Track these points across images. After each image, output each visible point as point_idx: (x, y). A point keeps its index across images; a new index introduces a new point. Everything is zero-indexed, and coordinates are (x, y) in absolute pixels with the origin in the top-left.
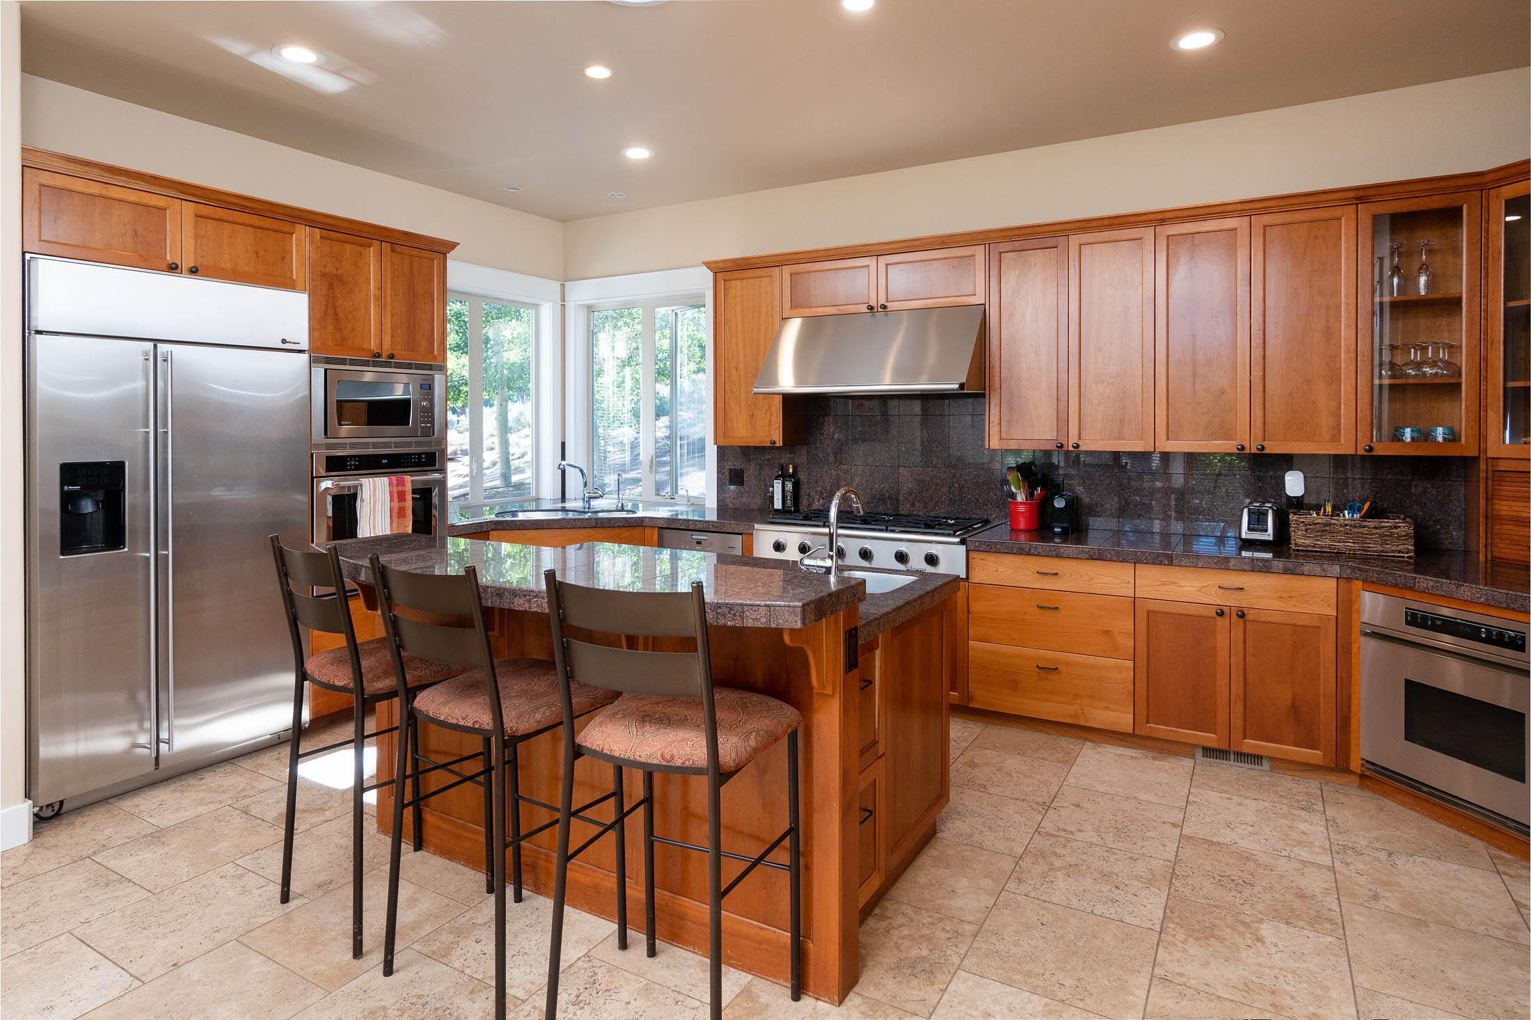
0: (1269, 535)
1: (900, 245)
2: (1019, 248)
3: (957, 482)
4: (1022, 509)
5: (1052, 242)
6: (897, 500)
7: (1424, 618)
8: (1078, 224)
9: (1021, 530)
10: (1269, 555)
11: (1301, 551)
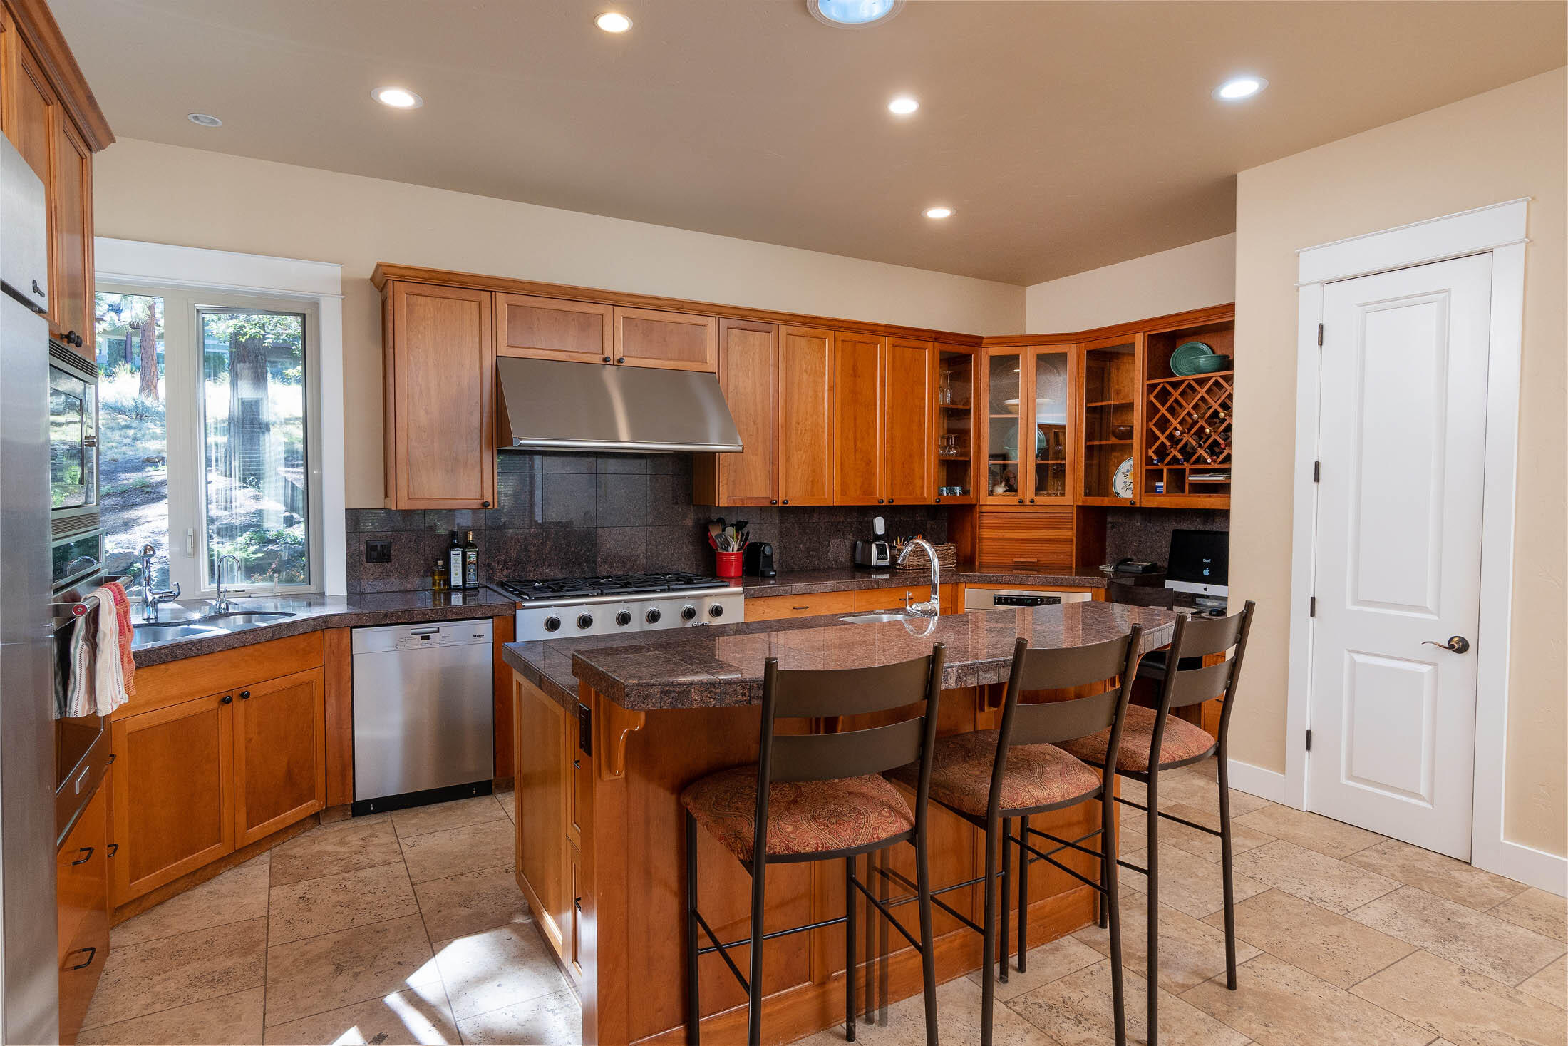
0: (887, 562)
1: (643, 300)
2: (743, 327)
3: (654, 540)
4: (733, 559)
5: (767, 327)
6: (594, 562)
7: (1006, 599)
8: (788, 317)
9: (733, 577)
10: (887, 576)
11: (912, 570)
